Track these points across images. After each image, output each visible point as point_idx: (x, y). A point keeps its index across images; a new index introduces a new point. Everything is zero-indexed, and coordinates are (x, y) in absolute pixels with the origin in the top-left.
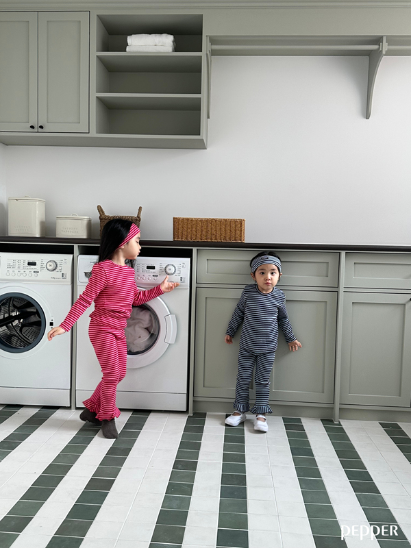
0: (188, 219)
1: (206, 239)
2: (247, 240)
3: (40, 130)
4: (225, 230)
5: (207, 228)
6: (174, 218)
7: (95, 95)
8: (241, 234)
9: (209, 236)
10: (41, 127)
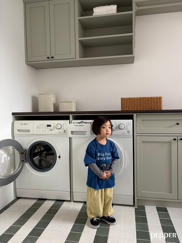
0: (129, 98)
1: (140, 109)
2: (164, 108)
3: (52, 59)
4: (151, 103)
5: (140, 103)
6: (121, 98)
7: (78, 39)
8: (160, 105)
9: (142, 107)
10: (53, 57)
